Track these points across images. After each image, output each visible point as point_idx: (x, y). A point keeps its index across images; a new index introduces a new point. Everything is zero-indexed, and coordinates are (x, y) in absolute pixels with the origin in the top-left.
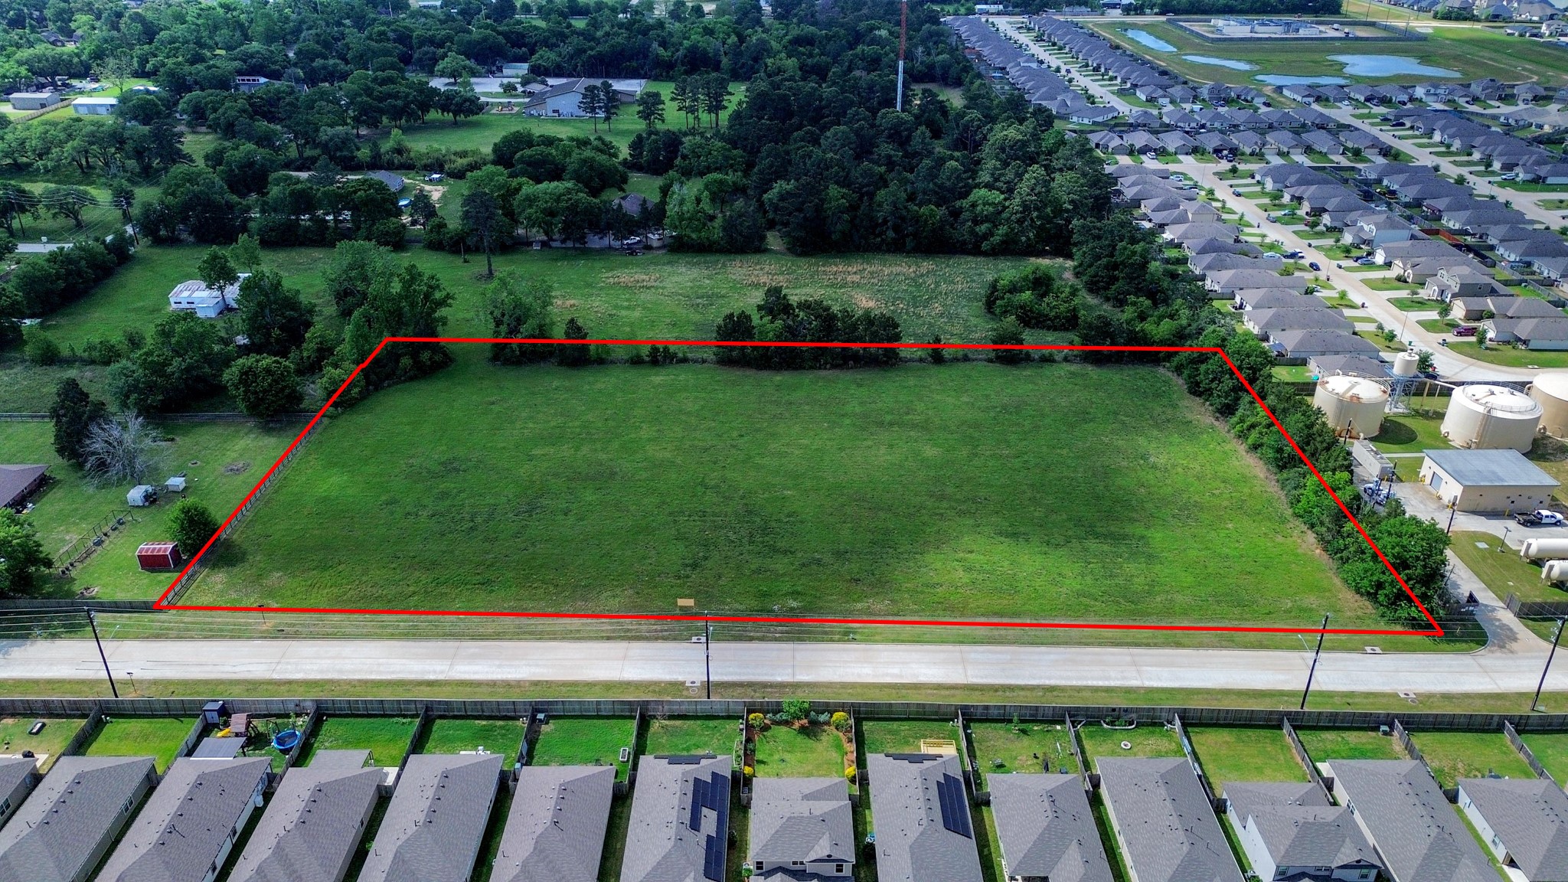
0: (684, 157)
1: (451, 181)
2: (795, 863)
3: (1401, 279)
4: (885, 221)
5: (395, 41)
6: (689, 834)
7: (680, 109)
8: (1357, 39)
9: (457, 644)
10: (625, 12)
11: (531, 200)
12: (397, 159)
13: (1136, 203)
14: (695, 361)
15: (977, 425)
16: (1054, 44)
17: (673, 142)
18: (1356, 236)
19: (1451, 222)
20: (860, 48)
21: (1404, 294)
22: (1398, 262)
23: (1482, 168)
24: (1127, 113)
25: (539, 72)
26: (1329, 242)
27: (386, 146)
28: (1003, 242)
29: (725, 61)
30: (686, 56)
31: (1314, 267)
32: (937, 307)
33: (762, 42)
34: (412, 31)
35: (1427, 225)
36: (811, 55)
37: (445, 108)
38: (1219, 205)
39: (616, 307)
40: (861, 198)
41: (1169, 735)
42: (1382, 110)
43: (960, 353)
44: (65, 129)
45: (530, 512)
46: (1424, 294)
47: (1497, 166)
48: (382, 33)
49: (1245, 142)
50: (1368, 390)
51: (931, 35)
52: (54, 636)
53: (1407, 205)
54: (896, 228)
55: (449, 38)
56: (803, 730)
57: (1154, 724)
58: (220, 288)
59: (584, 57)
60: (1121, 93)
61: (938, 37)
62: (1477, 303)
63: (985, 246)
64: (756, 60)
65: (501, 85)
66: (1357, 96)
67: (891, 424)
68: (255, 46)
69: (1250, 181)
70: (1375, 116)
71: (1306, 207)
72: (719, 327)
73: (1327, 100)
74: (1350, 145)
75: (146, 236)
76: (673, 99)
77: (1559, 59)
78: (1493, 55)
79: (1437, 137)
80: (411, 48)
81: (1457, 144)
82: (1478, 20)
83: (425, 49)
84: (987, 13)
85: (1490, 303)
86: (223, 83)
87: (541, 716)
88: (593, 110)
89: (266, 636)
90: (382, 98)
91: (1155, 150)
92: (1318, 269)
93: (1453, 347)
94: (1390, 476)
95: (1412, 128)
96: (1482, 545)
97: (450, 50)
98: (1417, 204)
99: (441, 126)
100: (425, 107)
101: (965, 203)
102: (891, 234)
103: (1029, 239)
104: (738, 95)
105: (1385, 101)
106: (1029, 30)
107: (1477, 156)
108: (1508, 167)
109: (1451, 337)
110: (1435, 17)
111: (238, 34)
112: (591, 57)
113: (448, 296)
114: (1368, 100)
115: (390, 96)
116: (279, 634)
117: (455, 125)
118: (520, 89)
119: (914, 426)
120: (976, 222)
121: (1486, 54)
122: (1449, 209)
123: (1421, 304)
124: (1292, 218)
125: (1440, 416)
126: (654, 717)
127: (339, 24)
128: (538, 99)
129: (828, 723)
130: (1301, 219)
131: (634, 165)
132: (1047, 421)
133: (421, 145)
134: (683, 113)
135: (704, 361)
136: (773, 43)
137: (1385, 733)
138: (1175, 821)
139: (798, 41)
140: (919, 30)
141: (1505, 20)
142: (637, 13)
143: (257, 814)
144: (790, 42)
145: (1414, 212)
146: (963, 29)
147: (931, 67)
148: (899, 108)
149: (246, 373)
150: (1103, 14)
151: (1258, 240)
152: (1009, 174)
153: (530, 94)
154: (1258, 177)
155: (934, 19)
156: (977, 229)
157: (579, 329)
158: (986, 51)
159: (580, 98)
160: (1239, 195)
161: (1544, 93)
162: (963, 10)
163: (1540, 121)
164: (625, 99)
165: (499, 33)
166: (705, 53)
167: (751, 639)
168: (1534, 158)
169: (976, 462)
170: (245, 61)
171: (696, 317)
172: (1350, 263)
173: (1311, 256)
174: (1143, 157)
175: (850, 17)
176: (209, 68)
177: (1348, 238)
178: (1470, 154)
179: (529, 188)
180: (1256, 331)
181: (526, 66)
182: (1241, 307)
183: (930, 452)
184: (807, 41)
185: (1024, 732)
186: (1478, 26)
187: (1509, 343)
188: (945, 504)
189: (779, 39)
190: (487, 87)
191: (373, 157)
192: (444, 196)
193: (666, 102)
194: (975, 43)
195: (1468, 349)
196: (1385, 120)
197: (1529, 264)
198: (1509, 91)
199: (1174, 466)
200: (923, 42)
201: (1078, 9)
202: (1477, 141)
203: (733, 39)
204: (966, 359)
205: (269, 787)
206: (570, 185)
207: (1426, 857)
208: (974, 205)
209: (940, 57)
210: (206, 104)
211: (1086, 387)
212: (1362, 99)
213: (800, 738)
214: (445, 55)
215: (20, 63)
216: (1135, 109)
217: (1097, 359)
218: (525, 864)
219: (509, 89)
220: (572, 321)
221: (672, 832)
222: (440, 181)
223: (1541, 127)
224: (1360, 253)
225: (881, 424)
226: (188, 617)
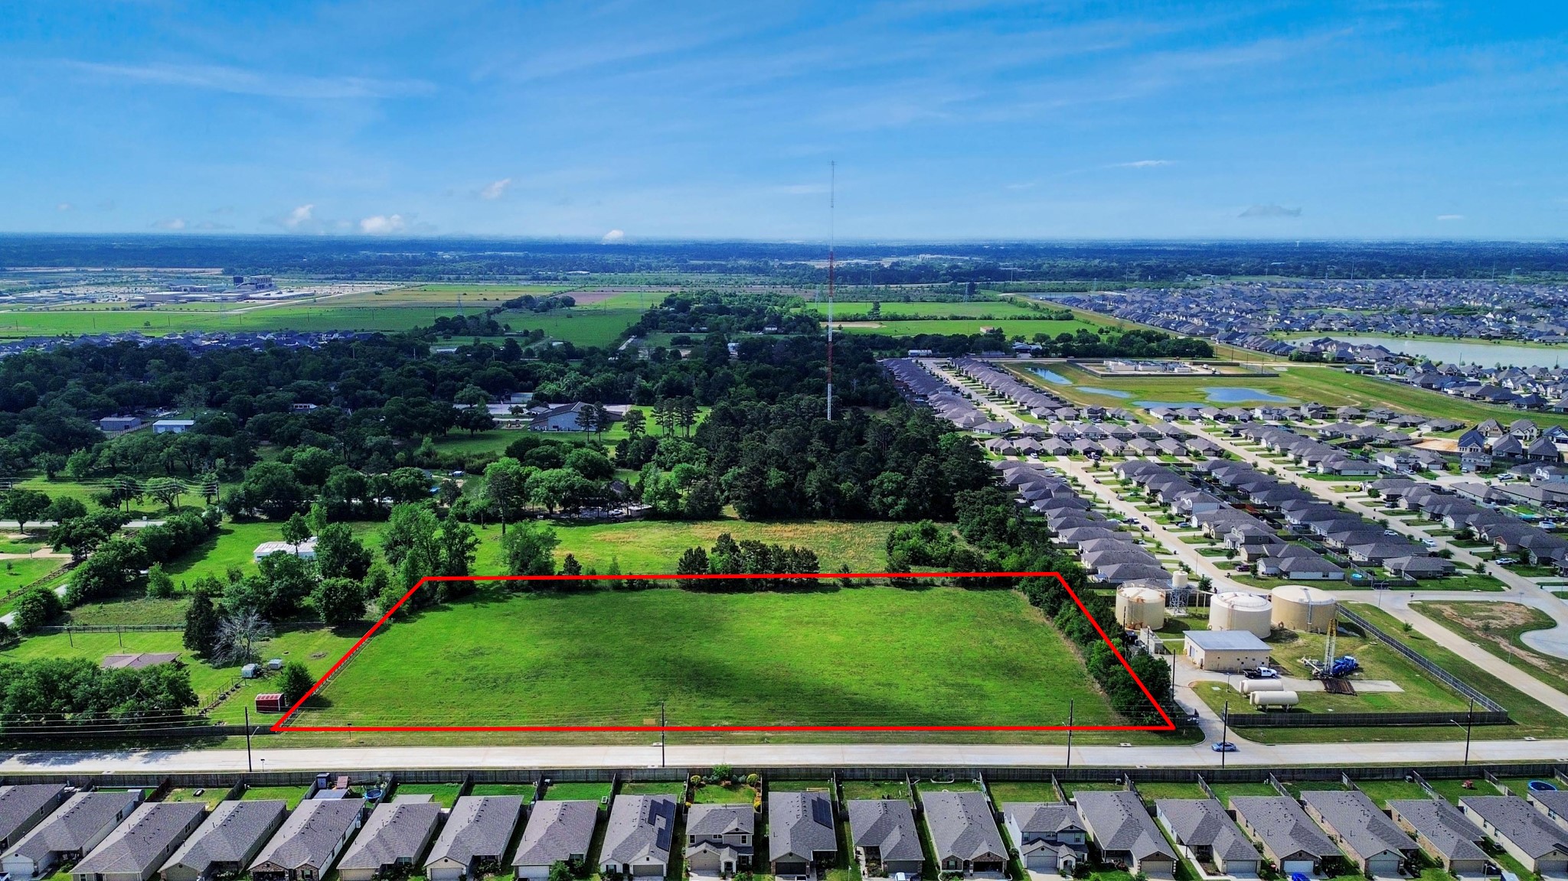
0: (661, 454)
1: (470, 476)
2: (715, 836)
3: (1207, 536)
4: (814, 494)
5: (421, 376)
6: (647, 826)
7: (658, 423)
8: (1222, 375)
9: (487, 748)
10: (614, 355)
11: (538, 483)
12: (426, 460)
13: (1014, 487)
14: (662, 587)
15: (872, 623)
16: (969, 378)
17: (652, 444)
18: (1179, 508)
19: (1256, 501)
20: (806, 380)
21: (1206, 546)
22: (1205, 524)
23: (1294, 465)
24: (1021, 426)
25: (542, 400)
26: (1160, 513)
27: (419, 452)
28: (904, 510)
29: (696, 390)
30: (664, 386)
31: (1145, 529)
32: (851, 553)
33: (727, 375)
34: (436, 369)
35: (1237, 501)
36: (767, 385)
37: (465, 425)
38: (1079, 488)
39: (603, 555)
40: (795, 478)
41: (976, 787)
42: (1226, 426)
43: (864, 580)
44: (161, 440)
45: (537, 677)
46: (1219, 546)
47: (1305, 463)
48: (410, 371)
49: (1109, 447)
50: (1152, 595)
51: (865, 371)
52: (199, 748)
53: (1225, 489)
54: (822, 500)
55: (468, 374)
56: (727, 787)
57: (966, 781)
58: (296, 544)
59: (580, 388)
60: (1022, 413)
61: (874, 372)
62: (1255, 550)
63: (891, 513)
64: (722, 389)
65: (510, 409)
66: (1208, 416)
67: (808, 623)
68: (305, 383)
69: (1110, 473)
70: (1219, 430)
71: (1147, 490)
72: (681, 560)
73: (1182, 418)
74: (1192, 449)
75: (229, 514)
76: (652, 416)
77: (1385, 390)
78: (1330, 387)
79: (1264, 444)
80: (435, 382)
81: (1277, 449)
82: (1325, 361)
83: (447, 382)
84: (918, 356)
85: (1265, 549)
86: (283, 407)
87: (548, 780)
88: (587, 425)
89: (350, 746)
90: (415, 416)
91: (1037, 452)
92: (1147, 530)
93: (1234, 578)
94: (1162, 649)
95: (1246, 438)
96: (1215, 689)
97: (468, 382)
98: (1233, 488)
99: (459, 438)
100: (449, 423)
101: (876, 482)
102: (818, 504)
103: (925, 508)
104: (703, 415)
105: (1228, 419)
106: (951, 368)
107: (1291, 457)
108: (1312, 464)
109: (1234, 572)
110: (1290, 359)
111: (288, 373)
112: (586, 387)
113: (476, 541)
114: (1217, 418)
115: (421, 415)
116: (361, 744)
117: (472, 438)
118: (526, 411)
119: (824, 624)
120: (884, 496)
121: (1326, 386)
122: (1255, 490)
123: (1219, 552)
124: (1136, 496)
125: (1207, 617)
126: (624, 782)
127: (374, 365)
128: (543, 418)
129: (745, 782)
130: (1143, 498)
131: (622, 463)
132: (923, 620)
133: (446, 451)
134: (661, 426)
135: (669, 587)
136: (736, 377)
137: (1119, 783)
138: (963, 814)
139: (756, 375)
140: (856, 367)
141: (1347, 362)
142: (624, 356)
143: (356, 832)
144: (750, 375)
145: (1230, 494)
146: (895, 368)
147: (865, 394)
148: (829, 418)
149: (330, 590)
150: (1015, 357)
151: (1105, 511)
152: (909, 462)
153: (534, 416)
154: (1115, 470)
155: (870, 359)
156: (885, 500)
157: (575, 563)
158: (911, 384)
159: (577, 416)
160: (1098, 482)
161: (1359, 413)
162: (898, 354)
163: (1349, 432)
164: (612, 418)
165: (509, 370)
166: (680, 384)
167: (695, 744)
168: (1333, 456)
169: (868, 644)
170: (299, 392)
171: (666, 560)
172: (1174, 527)
173: (1144, 521)
174: (1028, 457)
175: (800, 357)
176: (269, 397)
177: (1174, 510)
178: (1285, 455)
179: (537, 474)
180: (1089, 567)
181: (531, 395)
182: (1082, 552)
183: (834, 638)
184: (765, 375)
185: (878, 785)
186: (1324, 366)
187: (1275, 575)
188: (842, 668)
189: (741, 374)
190: (500, 411)
191: (407, 459)
192: (464, 485)
193: (648, 418)
194: (904, 377)
195: (1245, 580)
196: (1227, 432)
197: (1308, 527)
198: (1332, 412)
199: (1010, 646)
200: (859, 375)
201: (993, 353)
202: (1292, 446)
203: (704, 373)
204: (869, 584)
205: (365, 816)
206: (570, 470)
207: (1120, 831)
208: (882, 483)
209: (872, 387)
210: (272, 422)
211: (955, 601)
212: (1212, 418)
213: (724, 791)
214: (464, 387)
215: (109, 395)
216: (1026, 424)
217: (966, 584)
218: (540, 840)
219: (516, 411)
220: (570, 557)
221: (636, 823)
222: (460, 476)
223: (1349, 437)
224: (1182, 520)
225: (800, 623)
226: (295, 736)
